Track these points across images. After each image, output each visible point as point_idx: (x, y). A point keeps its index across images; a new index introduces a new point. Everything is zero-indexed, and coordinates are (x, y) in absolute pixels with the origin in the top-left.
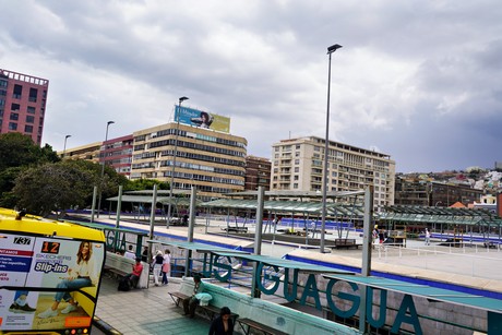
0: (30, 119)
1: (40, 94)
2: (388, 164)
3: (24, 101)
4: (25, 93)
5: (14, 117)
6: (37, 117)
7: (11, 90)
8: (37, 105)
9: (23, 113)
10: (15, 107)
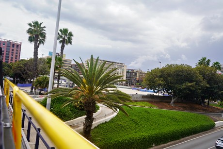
0: (17, 53)
1: (19, 46)
2: (123, 66)
3: (15, 48)
4: (15, 46)
5: (12, 53)
6: (18, 53)
7: (11, 46)
8: (19, 49)
9: (15, 52)
10: (13, 50)
